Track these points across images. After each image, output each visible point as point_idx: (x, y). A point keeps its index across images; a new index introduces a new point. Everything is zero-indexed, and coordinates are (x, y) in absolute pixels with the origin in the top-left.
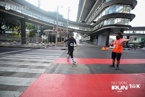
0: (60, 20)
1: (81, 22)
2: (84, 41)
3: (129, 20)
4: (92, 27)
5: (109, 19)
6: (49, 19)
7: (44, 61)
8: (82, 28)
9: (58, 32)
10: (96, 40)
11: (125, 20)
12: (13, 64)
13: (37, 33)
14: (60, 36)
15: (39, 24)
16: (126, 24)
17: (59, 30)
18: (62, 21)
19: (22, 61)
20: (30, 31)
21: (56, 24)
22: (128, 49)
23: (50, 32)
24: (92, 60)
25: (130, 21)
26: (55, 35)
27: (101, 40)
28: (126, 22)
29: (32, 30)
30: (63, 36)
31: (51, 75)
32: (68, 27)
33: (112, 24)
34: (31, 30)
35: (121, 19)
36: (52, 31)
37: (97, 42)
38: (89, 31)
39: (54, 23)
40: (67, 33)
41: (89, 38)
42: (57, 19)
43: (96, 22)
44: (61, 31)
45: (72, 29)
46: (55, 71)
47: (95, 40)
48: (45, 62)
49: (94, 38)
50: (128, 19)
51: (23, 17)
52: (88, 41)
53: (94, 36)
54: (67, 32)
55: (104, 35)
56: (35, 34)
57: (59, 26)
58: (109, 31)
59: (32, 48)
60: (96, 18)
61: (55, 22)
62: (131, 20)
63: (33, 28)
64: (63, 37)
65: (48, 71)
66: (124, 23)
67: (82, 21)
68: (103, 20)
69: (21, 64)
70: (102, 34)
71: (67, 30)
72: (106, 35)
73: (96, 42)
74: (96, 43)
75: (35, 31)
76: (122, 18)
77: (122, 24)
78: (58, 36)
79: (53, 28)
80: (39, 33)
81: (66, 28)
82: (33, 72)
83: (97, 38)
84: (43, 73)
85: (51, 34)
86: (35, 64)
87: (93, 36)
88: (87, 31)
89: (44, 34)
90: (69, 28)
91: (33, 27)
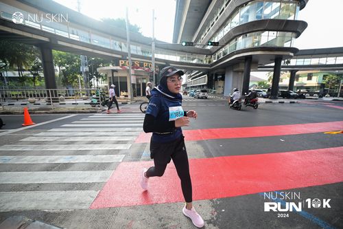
0: (135, 41)
1: (184, 44)
2: (193, 87)
3: (294, 34)
4: (210, 53)
5: (248, 35)
6: (107, 40)
7: (115, 139)
8: (187, 56)
9: (132, 72)
10: (220, 83)
11: (284, 36)
12: (57, 149)
13: (81, 73)
14: (137, 80)
15: (84, 53)
16: (287, 45)
17: (134, 66)
18: (138, 42)
19: (72, 143)
20: (63, 70)
21: (125, 50)
22: (291, 102)
23: (113, 71)
24: (210, 131)
25: (296, 37)
26: (126, 77)
27: (233, 83)
28: (286, 39)
29: (67, 68)
30: (143, 79)
31: (136, 163)
32: (154, 56)
33: (256, 45)
34: (64, 68)
35: (275, 32)
36: (118, 68)
37: (223, 87)
38: (205, 62)
39: (121, 47)
40: (153, 72)
41: (203, 80)
42: (126, 39)
43: (218, 43)
44: (138, 68)
45: (164, 61)
46: (142, 158)
47: (219, 85)
48: (118, 142)
49: (216, 79)
50: (291, 33)
51: (46, 39)
52: (203, 86)
53: (217, 75)
54: (153, 69)
55: (238, 72)
56: (76, 77)
57: (133, 56)
58: (248, 62)
59: (79, 112)
60: (218, 31)
61: (123, 45)
62: (298, 35)
63: (70, 61)
64: (145, 81)
65: (129, 158)
66: (283, 41)
67: (186, 43)
68: (236, 37)
69: (74, 148)
70: (235, 70)
71: (153, 62)
72: (242, 72)
73: (221, 88)
74: (220, 91)
75: (76, 70)
76: (277, 31)
77: (278, 44)
78: (133, 80)
79: (120, 61)
80: (86, 73)
81: (150, 59)
82: (103, 162)
83: (223, 79)
84: (121, 161)
85: (115, 75)
86: (100, 147)
87: (212, 75)
88: (200, 62)
89: (98, 76)
90: (156, 60)
91: (68, 58)
